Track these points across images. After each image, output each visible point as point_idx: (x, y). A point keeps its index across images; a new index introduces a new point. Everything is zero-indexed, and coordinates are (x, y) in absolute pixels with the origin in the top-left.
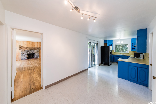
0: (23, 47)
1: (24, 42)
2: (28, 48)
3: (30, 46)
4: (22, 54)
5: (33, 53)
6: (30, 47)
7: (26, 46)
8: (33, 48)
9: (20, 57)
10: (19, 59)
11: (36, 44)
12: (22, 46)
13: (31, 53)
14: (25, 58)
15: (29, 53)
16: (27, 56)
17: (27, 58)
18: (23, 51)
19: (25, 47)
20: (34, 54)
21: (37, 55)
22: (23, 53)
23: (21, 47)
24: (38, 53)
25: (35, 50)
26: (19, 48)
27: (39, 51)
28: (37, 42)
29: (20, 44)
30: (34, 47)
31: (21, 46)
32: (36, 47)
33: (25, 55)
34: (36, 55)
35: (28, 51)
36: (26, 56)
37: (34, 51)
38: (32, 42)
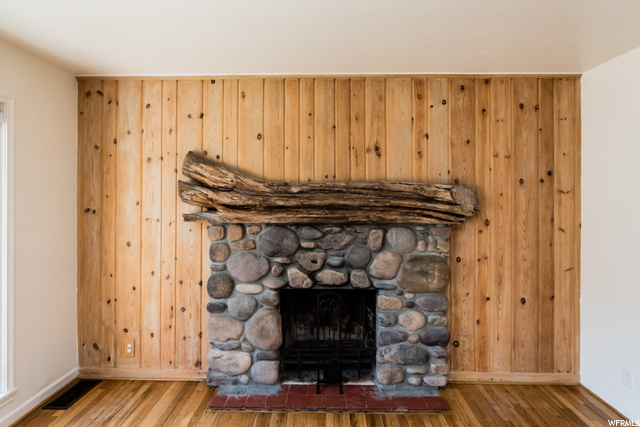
0: (229, 179)
1: (239, 87)
2: (282, 188)
4: (222, 285)
5: (358, 280)
6: (318, 176)
7: (260, 161)
8: (348, 190)
9: (193, 339)
10: (185, 361)
11: (401, 106)
12: (215, 164)
13: (328, 277)
14: (242, 359)
15: (296, 277)
16: (268, 322)
18: (234, 233)
20: (369, 296)
21: (412, 322)
22: (233, 272)
23: (208, 174)
24: (434, 283)
25: (384, 227)
26: (182, 187)
27: (443, 248)
28: (419, 85)
29: (196, 120)
30: (368, 171)
31: (213, 154)
32: (397, 167)
33: (247, 303)
35: (289, 242)
36: (262, 333)
37: (374, 236)
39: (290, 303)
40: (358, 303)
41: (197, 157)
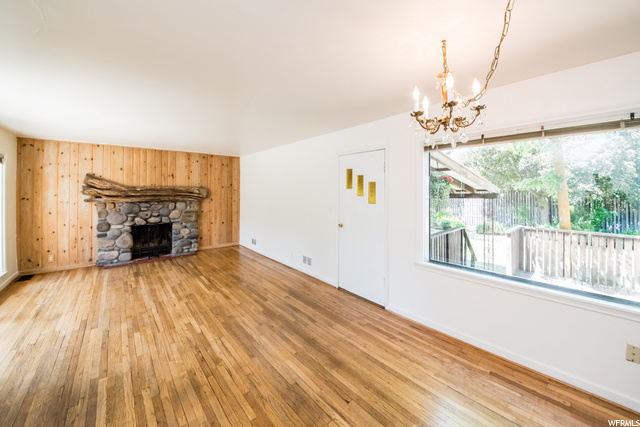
0: (108, 185)
1: (113, 149)
2: (133, 189)
3: (144, 179)
4: (104, 228)
5: (165, 220)
6: (148, 184)
7: (122, 179)
8: (161, 190)
9: (88, 250)
10: (83, 259)
11: (182, 162)
12: (100, 179)
13: (152, 220)
14: (115, 253)
15: (139, 221)
16: (128, 240)
17: (128, 256)
18: (109, 207)
19: (120, 181)
20: (169, 226)
21: (185, 232)
22: (109, 220)
23: (97, 183)
24: (193, 219)
25: (175, 202)
26: (84, 189)
27: (196, 208)
28: (189, 155)
29: (89, 162)
30: (169, 183)
31: (98, 175)
32: (180, 182)
33: (117, 232)
34: (181, 231)
35: (136, 209)
36: (124, 242)
37: (171, 205)
38: (161, 154)
39: (137, 232)
40: (164, 229)
41: (91, 176)
